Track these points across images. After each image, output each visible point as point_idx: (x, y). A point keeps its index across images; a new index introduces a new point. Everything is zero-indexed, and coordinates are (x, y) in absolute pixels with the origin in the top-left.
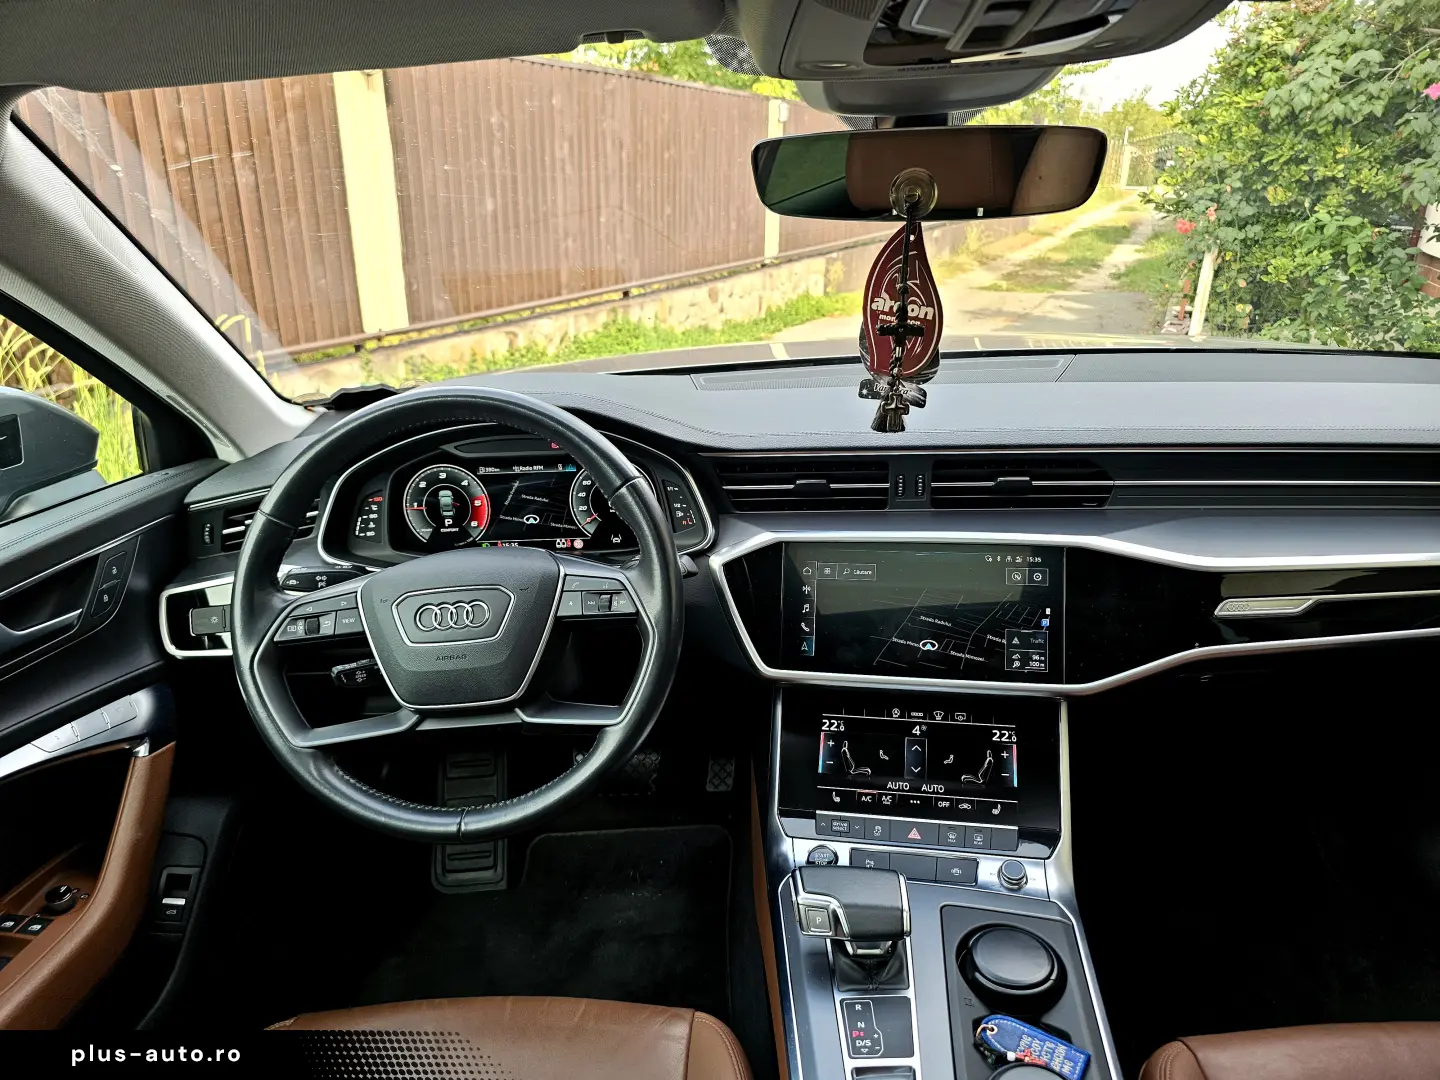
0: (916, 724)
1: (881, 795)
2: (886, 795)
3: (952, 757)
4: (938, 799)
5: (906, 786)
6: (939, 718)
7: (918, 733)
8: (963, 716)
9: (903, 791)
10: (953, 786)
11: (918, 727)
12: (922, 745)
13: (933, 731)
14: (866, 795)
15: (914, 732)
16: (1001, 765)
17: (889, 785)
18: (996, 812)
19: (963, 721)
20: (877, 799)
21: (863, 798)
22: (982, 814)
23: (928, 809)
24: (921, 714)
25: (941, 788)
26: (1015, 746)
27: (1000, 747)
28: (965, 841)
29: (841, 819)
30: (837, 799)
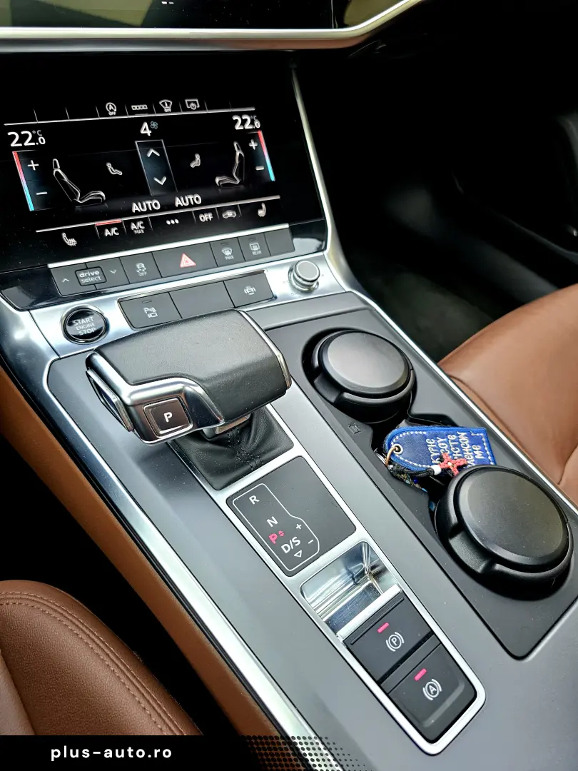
0: (142, 120)
1: (128, 223)
2: (135, 221)
3: (198, 157)
4: (198, 213)
5: (154, 204)
6: (168, 109)
7: (149, 132)
8: (195, 102)
9: (154, 211)
10: (211, 193)
11: (145, 125)
12: (157, 146)
13: (166, 128)
14: (109, 227)
15: (142, 132)
16: (252, 158)
17: (135, 208)
18: (262, 213)
19: (197, 109)
20: (125, 230)
21: (107, 233)
22: (249, 218)
23: (189, 225)
24: (144, 107)
25: (196, 198)
26: (260, 133)
27: (246, 136)
28: (243, 256)
29: (87, 267)
30: (72, 242)
